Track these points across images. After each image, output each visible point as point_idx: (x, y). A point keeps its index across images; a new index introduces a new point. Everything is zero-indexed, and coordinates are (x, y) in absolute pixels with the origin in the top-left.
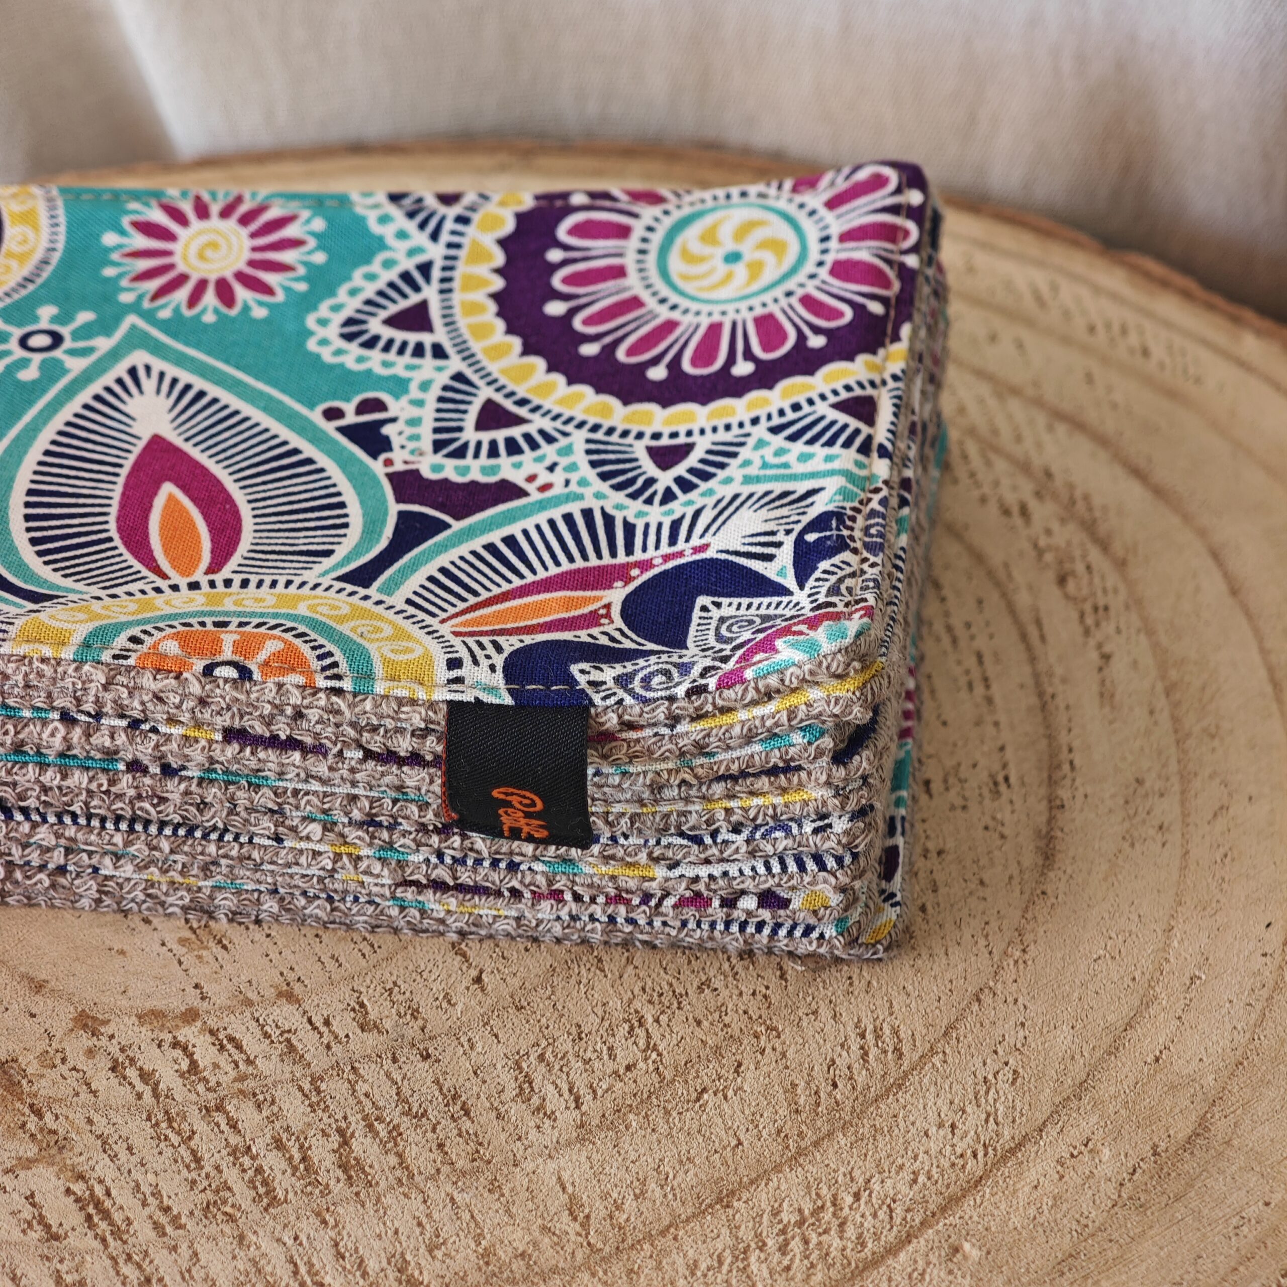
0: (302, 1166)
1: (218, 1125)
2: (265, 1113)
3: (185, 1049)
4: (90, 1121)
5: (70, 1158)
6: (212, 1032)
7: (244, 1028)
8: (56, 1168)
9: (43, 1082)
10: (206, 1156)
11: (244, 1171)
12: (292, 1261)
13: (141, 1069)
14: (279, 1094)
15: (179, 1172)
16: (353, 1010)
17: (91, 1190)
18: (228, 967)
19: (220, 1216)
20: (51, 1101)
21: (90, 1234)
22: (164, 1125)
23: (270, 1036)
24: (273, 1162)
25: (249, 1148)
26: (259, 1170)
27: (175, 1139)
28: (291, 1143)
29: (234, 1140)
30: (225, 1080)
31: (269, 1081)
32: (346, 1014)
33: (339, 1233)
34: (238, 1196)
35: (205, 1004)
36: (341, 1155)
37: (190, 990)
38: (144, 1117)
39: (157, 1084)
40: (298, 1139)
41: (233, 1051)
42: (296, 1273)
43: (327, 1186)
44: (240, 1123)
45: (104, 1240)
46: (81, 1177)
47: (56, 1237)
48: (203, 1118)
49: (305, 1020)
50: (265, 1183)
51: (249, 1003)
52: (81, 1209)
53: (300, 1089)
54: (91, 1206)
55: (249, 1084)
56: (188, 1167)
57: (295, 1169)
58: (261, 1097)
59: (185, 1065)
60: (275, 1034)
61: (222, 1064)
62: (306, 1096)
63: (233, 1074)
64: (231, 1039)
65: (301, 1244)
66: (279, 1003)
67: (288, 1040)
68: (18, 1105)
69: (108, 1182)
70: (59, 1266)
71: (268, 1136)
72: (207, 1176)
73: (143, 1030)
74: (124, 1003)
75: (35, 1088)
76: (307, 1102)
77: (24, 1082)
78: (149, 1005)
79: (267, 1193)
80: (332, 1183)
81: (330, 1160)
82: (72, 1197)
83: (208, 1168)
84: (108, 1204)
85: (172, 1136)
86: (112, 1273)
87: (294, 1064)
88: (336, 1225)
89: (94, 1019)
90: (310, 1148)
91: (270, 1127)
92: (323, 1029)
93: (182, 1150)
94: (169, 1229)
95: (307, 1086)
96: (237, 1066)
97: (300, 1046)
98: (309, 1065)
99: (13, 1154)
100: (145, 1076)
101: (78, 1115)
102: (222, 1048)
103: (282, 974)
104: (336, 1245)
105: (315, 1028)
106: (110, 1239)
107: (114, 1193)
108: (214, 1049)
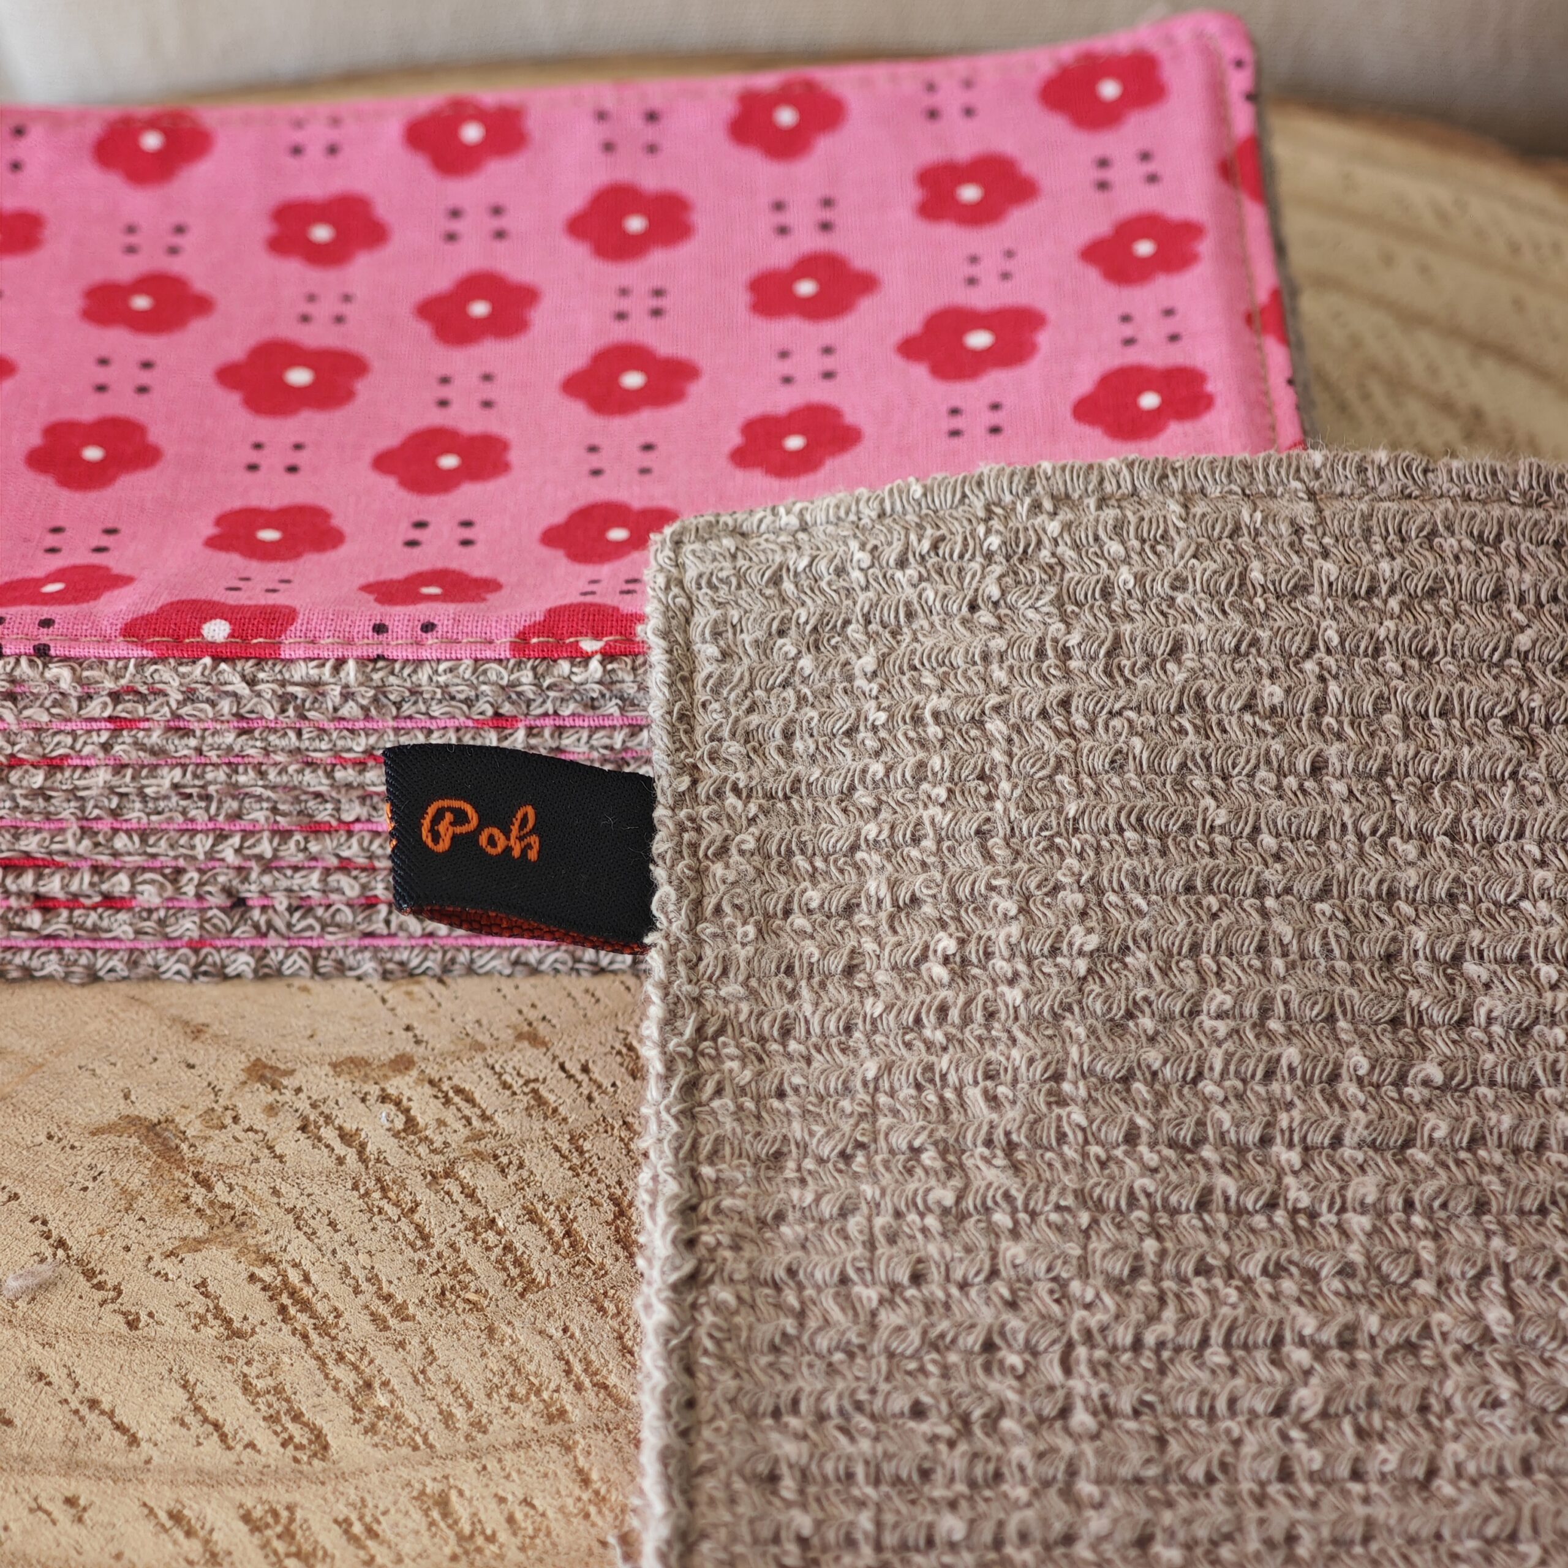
0: (566, 1242)
1: (448, 1193)
2: (512, 1178)
3: (398, 1104)
4: (276, 1192)
5: (252, 1237)
6: (431, 1082)
7: (475, 1077)
8: (234, 1250)
9: (211, 1146)
10: (436, 1232)
11: (488, 1249)
12: (561, 1357)
13: (340, 1128)
14: (528, 1156)
15: (401, 1252)
16: (619, 1053)
17: (285, 1277)
18: (448, 1006)
19: (460, 1305)
20: (222, 1168)
21: (287, 1329)
22: (377, 1195)
23: (510, 1087)
24: (526, 1238)
25: (493, 1221)
26: (508, 1248)
27: (392, 1211)
28: (548, 1215)
29: (472, 1212)
30: (455, 1140)
31: (513, 1141)
32: (609, 1058)
33: (623, 1323)
34: (483, 1279)
35: (421, 1049)
36: (617, 1229)
37: (399, 1032)
38: (349, 1185)
39: (363, 1146)
40: (558, 1208)
41: (463, 1105)
42: (568, 1372)
43: (602, 1266)
44: (479, 1192)
45: (305, 1336)
46: (268, 1260)
47: (239, 1334)
48: (429, 1185)
49: (556, 1066)
50: (517, 1263)
51: (480, 1047)
52: (271, 1299)
53: (557, 1149)
54: (285, 1295)
55: (488, 1145)
56: (412, 1245)
57: (557, 1247)
58: (505, 1160)
59: (399, 1123)
60: (517, 1084)
61: (450, 1120)
62: (563, 1156)
63: (465, 1132)
64: (459, 1091)
65: (572, 1337)
66: (519, 1045)
67: (535, 1091)
68: (178, 1174)
69: (306, 1265)
70: (246, 1369)
71: (518, 1206)
72: (440, 1256)
73: (341, 1081)
74: (312, 1049)
75: (199, 1153)
76: (567, 1165)
77: (184, 1147)
78: (346, 1051)
79: (521, 1275)
80: (608, 1262)
81: (603, 1234)
82: (259, 1285)
83: (439, 1245)
84: (307, 1292)
85: (389, 1209)
86: (319, 1376)
87: (546, 1118)
88: (619, 1313)
89: (274, 1069)
90: (575, 1219)
91: (519, 1195)
92: (580, 1076)
93: (404, 1224)
94: (392, 1322)
95: (565, 1146)
96: (469, 1122)
97: (551, 1098)
98: (565, 1120)
99: (176, 1233)
100: (345, 1137)
101: (259, 1185)
102: (447, 1102)
103: (520, 1012)
104: (620, 1337)
105: (570, 1076)
106: (313, 1335)
107: (314, 1278)
108: (438, 1103)
